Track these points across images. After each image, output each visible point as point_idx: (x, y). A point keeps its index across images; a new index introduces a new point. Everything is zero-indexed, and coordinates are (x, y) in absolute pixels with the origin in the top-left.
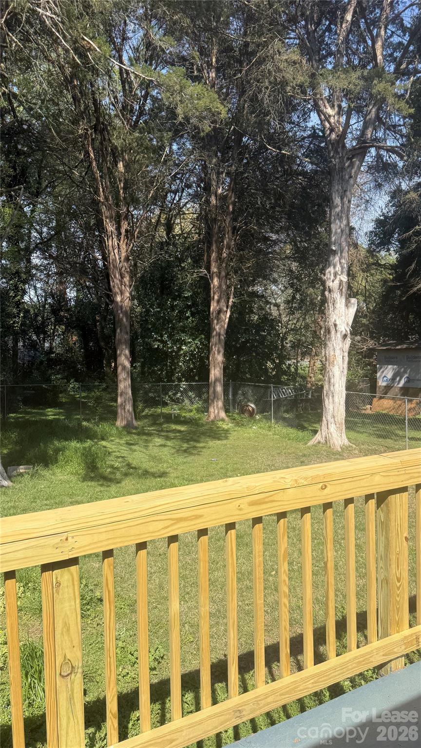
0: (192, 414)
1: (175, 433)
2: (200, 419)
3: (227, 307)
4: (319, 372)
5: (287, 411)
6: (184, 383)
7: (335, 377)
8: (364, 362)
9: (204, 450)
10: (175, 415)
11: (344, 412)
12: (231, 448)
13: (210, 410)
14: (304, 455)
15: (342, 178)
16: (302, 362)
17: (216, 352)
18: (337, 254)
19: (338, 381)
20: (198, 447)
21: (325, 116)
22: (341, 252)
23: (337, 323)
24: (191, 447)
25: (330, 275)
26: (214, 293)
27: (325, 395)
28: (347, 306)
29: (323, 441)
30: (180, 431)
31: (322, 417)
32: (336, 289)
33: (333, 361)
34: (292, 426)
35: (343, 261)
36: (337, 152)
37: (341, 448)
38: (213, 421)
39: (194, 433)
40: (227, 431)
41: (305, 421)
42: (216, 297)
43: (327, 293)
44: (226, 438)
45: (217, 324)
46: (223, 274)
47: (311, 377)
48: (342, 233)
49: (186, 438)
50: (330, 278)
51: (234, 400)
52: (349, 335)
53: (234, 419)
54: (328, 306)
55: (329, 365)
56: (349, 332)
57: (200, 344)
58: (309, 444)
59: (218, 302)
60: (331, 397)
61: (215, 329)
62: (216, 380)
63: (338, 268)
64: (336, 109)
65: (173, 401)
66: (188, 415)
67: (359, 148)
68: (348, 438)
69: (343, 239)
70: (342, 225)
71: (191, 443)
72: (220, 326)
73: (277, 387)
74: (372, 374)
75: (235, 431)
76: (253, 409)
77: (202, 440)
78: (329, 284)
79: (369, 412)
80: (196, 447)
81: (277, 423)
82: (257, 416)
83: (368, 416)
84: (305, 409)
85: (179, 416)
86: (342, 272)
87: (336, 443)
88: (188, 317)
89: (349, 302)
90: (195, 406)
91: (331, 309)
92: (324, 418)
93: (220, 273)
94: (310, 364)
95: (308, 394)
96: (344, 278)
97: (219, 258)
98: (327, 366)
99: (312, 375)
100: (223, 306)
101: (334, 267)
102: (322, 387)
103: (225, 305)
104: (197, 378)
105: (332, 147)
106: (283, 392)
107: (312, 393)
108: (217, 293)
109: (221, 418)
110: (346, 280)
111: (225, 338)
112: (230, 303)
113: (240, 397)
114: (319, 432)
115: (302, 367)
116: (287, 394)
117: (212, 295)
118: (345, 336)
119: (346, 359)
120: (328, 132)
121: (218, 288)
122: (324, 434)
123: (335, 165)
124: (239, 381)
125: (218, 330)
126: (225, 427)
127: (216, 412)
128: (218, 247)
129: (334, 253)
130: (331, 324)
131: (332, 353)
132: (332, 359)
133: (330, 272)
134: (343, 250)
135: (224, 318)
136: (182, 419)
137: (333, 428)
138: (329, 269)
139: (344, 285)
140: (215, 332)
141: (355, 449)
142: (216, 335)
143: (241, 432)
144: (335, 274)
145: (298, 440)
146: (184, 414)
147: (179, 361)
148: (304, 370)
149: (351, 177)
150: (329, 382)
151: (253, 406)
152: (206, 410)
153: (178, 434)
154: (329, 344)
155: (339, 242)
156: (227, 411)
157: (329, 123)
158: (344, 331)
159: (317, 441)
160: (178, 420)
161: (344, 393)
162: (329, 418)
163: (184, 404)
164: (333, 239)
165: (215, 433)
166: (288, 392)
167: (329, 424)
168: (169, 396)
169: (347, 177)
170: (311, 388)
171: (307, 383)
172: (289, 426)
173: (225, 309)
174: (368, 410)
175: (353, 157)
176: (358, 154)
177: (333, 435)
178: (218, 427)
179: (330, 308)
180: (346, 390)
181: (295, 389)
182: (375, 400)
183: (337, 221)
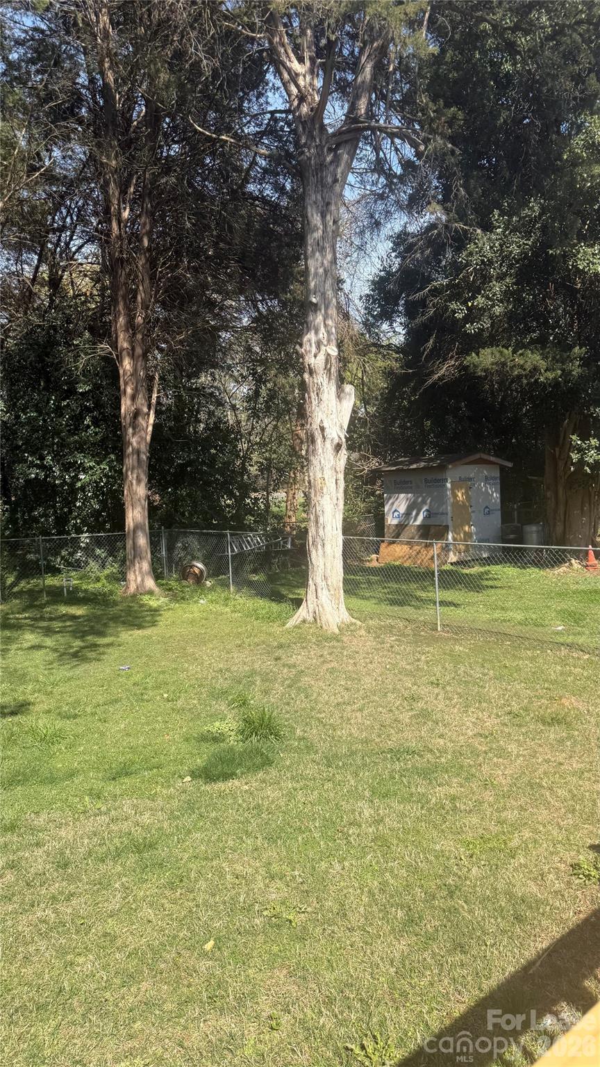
0: (99, 585)
1: (65, 621)
2: (111, 593)
3: (149, 408)
4: (301, 509)
5: (255, 571)
6: (86, 535)
7: (325, 515)
8: (365, 491)
9: (110, 650)
10: (68, 590)
11: (342, 570)
12: (159, 642)
13: (128, 577)
14: (281, 646)
15: (322, 183)
16: (275, 495)
17: (134, 482)
18: (320, 310)
19: (330, 520)
20: (99, 645)
21: (289, 73)
22: (327, 308)
23: (326, 425)
24: (86, 647)
25: (311, 345)
26: (126, 384)
27: (311, 543)
28: (339, 397)
29: (310, 619)
30: (74, 618)
31: (308, 580)
32: (321, 369)
33: (322, 488)
34: (262, 595)
35: (330, 322)
36: (312, 137)
37: (339, 628)
38: (134, 596)
39: (97, 618)
40: (156, 610)
41: (282, 585)
42: (129, 390)
43: (306, 376)
44: (154, 623)
45: (134, 434)
46: (139, 351)
47: (290, 517)
48: (326, 275)
49: (81, 628)
50: (310, 351)
51: (170, 559)
52: (344, 446)
53: (170, 590)
54: (310, 397)
55: (315, 495)
56: (344, 440)
57: (110, 470)
58: (288, 626)
59: (133, 398)
60: (320, 547)
61: (130, 443)
62: (136, 528)
63: (322, 333)
64: (308, 63)
65: (69, 564)
66: (91, 587)
67: (349, 131)
68: (348, 609)
69: (328, 285)
70: (325, 262)
71: (89, 638)
72: (139, 439)
73: (237, 534)
74: (377, 508)
75: (169, 609)
76: (201, 571)
77: (110, 631)
78: (310, 360)
79: (375, 564)
80: (96, 645)
81: (238, 591)
82: (208, 582)
83: (374, 571)
84: (284, 565)
85: (76, 589)
86: (329, 341)
87: (331, 620)
88: (88, 427)
89: (343, 391)
90: (107, 572)
91: (315, 403)
92: (310, 582)
93: (133, 349)
94: (288, 497)
95: (286, 543)
96: (333, 351)
97: (131, 324)
98: (313, 495)
99: (291, 513)
100: (142, 404)
101: (316, 333)
102: (306, 531)
103: (146, 404)
104: (108, 526)
105: (304, 129)
106: (248, 541)
107: (293, 540)
108: (130, 384)
109: (147, 589)
110: (336, 354)
111: (148, 458)
112: (154, 401)
113: (179, 553)
114: (304, 604)
115: (277, 501)
116: (255, 545)
117: (122, 387)
118: (338, 447)
119: (342, 484)
120: (296, 103)
121: (132, 375)
122: (311, 607)
123: (309, 159)
124: (176, 527)
125: (135, 444)
126: (154, 603)
127: (139, 579)
128: (127, 307)
129: (315, 307)
130: (315, 426)
131: (319, 475)
132: (320, 485)
133: (309, 341)
134: (329, 303)
135: (145, 425)
136: (81, 595)
137: (324, 595)
138: (308, 336)
139: (333, 361)
140: (131, 449)
141: (360, 627)
142: (133, 453)
143: (180, 612)
144: (319, 344)
145: (269, 618)
146: (84, 587)
147: (76, 499)
148: (279, 507)
149: (336, 181)
150: (317, 522)
151: (200, 565)
152: (121, 577)
153: (68, 623)
154: (314, 460)
155: (322, 290)
156: (158, 577)
157: (297, 86)
158: (337, 438)
159: (300, 619)
160: (73, 597)
161: (341, 538)
162: (319, 580)
163: (88, 569)
164: (312, 284)
165: (136, 616)
166: (255, 540)
167: (319, 590)
168: (62, 558)
169: (330, 180)
170: (289, 534)
171: (284, 526)
172: (257, 595)
173: (145, 410)
174: (373, 561)
175: (338, 146)
176: (346, 142)
177: (326, 608)
178: (142, 606)
179: (313, 400)
180: (344, 534)
181: (267, 536)
182: (383, 546)
183: (317, 254)
